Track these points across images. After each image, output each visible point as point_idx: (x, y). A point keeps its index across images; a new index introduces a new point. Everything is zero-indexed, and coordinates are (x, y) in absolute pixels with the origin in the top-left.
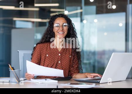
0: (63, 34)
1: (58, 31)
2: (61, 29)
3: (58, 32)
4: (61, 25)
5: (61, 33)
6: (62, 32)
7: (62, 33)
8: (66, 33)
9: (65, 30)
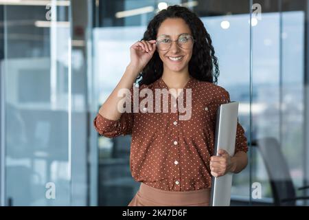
0: (180, 61)
1: (168, 55)
2: (174, 51)
3: (168, 57)
4: (174, 39)
5: (174, 59)
6: (178, 57)
7: (177, 59)
8: (187, 58)
9: (184, 50)
